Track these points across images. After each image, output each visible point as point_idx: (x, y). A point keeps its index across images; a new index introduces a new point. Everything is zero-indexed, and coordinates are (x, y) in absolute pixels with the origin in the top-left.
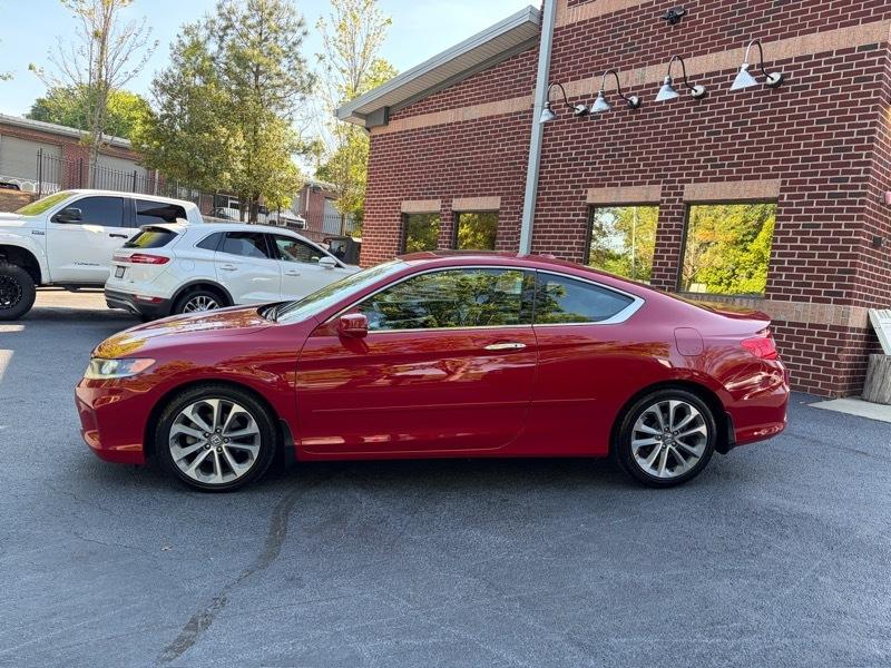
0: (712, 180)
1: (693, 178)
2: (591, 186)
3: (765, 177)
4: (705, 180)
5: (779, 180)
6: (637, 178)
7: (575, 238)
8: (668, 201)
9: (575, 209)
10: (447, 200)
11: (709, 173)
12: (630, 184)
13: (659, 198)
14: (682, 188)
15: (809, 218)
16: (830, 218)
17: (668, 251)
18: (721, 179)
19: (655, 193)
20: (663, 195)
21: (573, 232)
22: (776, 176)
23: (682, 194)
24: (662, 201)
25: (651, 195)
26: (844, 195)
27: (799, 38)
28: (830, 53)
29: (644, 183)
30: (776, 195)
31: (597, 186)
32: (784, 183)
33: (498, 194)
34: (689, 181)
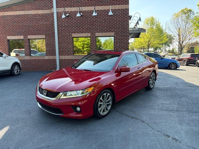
0: (101, 32)
1: (97, 32)
2: (72, 33)
3: (111, 32)
4: (100, 32)
5: (114, 32)
6: (84, 31)
7: (71, 45)
8: (92, 36)
9: (69, 38)
10: (25, 36)
11: (100, 31)
12: (83, 33)
13: (90, 36)
14: (95, 34)
15: (120, 40)
16: (124, 39)
17: (94, 47)
18: (103, 32)
19: (89, 35)
20: (91, 35)
21: (70, 43)
22: (113, 32)
23: (95, 35)
24: (91, 36)
25: (88, 35)
26: (125, 35)
27: (114, 6)
28: (120, 9)
29: (86, 33)
30: (114, 35)
31: (74, 33)
32: (115, 33)
33: (44, 35)
34: (96, 32)
